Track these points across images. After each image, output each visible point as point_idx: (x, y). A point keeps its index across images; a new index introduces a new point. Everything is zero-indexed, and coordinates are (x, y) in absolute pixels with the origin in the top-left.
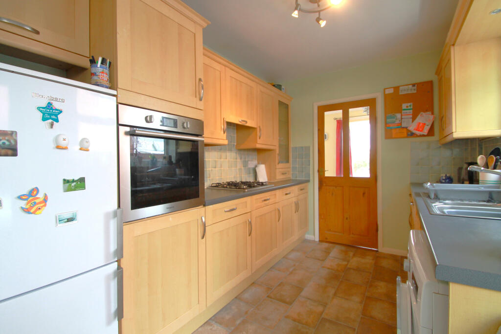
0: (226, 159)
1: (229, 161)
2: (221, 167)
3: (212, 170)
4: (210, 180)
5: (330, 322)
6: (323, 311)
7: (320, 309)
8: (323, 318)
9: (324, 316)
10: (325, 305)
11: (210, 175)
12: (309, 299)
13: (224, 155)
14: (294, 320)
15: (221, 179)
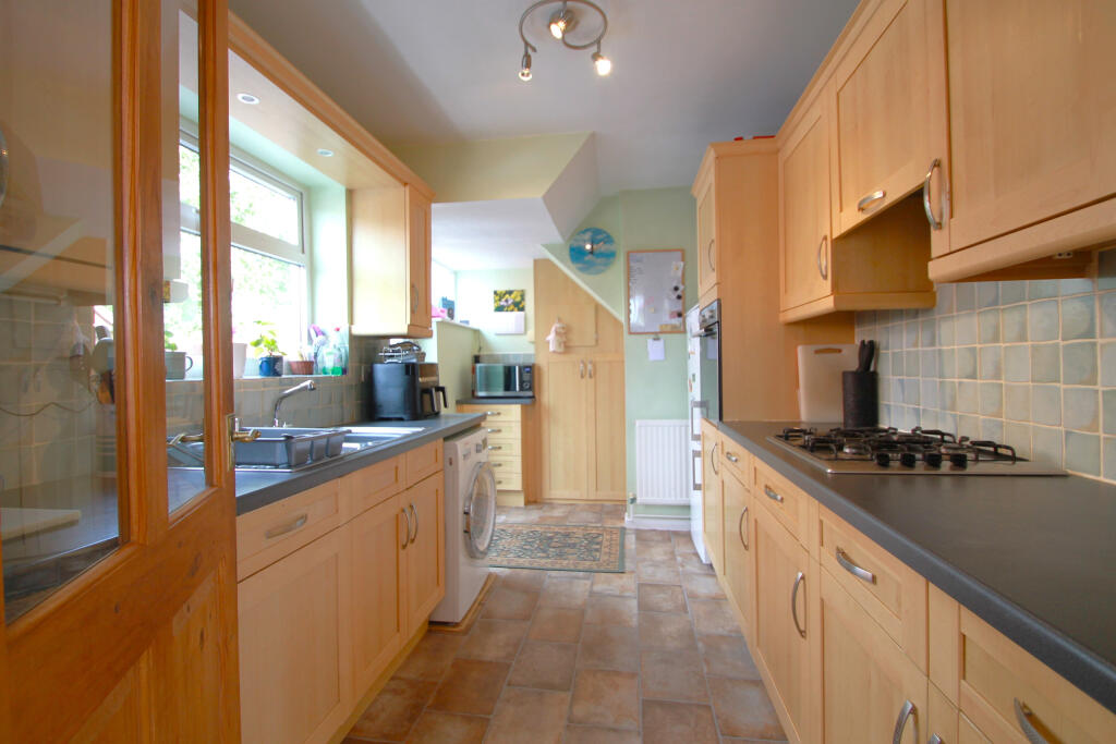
0: (1022, 337)
1: (1035, 348)
2: (997, 375)
3: (960, 383)
4: (954, 416)
5: (552, 687)
6: (571, 706)
7: (580, 711)
8: (569, 690)
9: (567, 696)
10: (572, 723)
11: (953, 399)
12: (615, 730)
13: (1009, 320)
14: (617, 673)
15: (1001, 425)
